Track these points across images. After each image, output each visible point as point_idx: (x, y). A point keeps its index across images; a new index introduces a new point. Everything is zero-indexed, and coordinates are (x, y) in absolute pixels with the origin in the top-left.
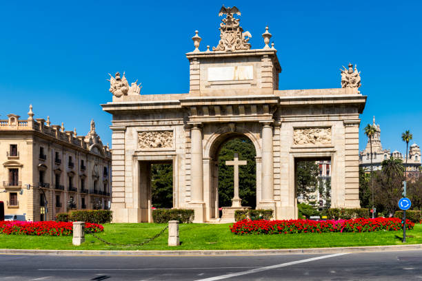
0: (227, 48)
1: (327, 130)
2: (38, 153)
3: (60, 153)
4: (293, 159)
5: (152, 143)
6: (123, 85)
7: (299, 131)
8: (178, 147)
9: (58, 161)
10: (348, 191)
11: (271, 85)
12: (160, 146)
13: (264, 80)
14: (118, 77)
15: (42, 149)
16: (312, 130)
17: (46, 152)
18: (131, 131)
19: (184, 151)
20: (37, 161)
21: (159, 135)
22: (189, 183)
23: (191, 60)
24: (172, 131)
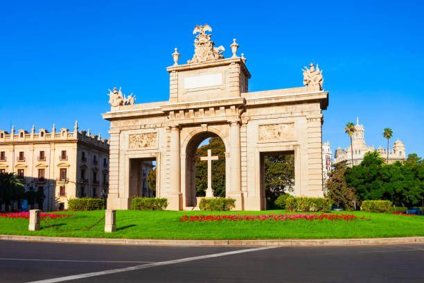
0: (200, 60)
1: (290, 126)
2: (81, 156)
3: (97, 156)
4: (258, 153)
5: (140, 144)
6: (119, 97)
7: (263, 128)
8: (160, 146)
9: (95, 162)
10: (311, 182)
11: (237, 88)
12: (146, 146)
13: (232, 84)
14: (116, 91)
15: (83, 153)
16: (276, 127)
17: (86, 156)
18: (124, 134)
19: (165, 149)
20: (80, 162)
21: (145, 137)
22: (168, 176)
23: (170, 72)
24: (156, 133)
